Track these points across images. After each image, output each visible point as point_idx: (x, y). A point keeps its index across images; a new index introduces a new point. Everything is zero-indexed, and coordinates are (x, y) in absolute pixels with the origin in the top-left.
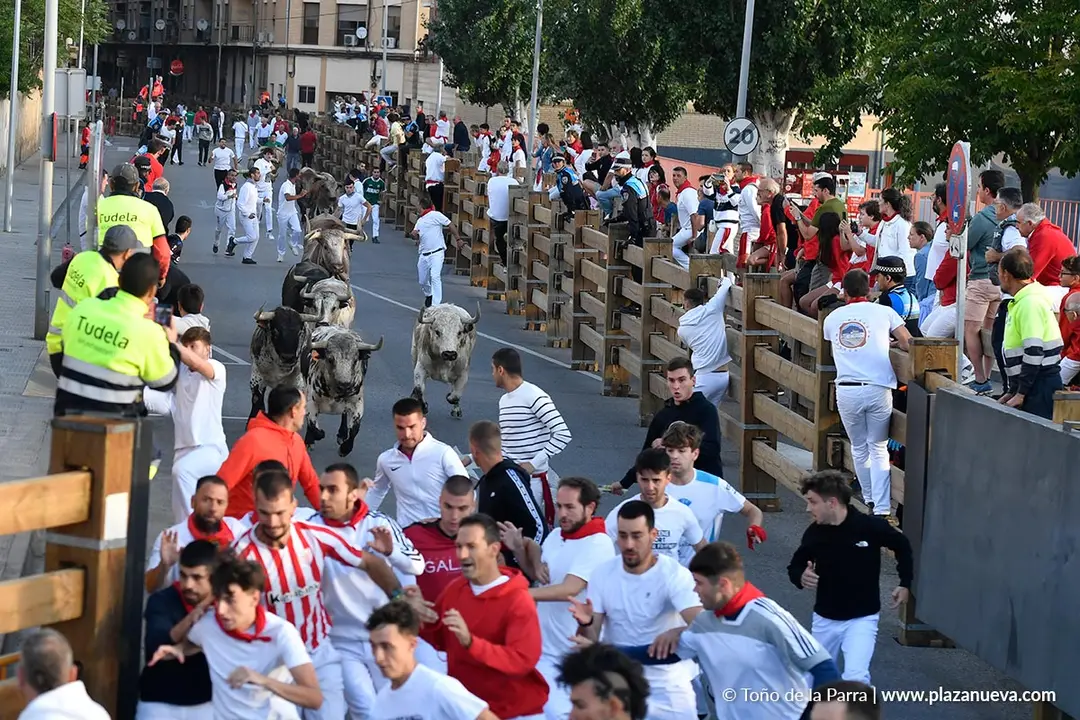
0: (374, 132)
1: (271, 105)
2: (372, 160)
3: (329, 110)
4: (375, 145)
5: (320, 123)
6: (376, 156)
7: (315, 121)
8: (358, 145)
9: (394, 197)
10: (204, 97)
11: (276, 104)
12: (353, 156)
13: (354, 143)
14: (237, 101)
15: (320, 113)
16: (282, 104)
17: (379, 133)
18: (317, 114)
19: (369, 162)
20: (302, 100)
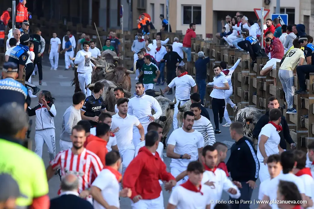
0: (269, 55)
1: (153, 28)
2: (268, 87)
3: (218, 32)
4: (270, 70)
5: (208, 46)
6: (272, 83)
7: (203, 45)
8: (252, 71)
9: (294, 128)
10: (75, 21)
11: (158, 26)
12: (247, 83)
13: (247, 68)
14: (113, 23)
15: (208, 36)
16: (165, 26)
17: (274, 56)
18: (204, 37)
19: (265, 89)
20: (186, 20)
